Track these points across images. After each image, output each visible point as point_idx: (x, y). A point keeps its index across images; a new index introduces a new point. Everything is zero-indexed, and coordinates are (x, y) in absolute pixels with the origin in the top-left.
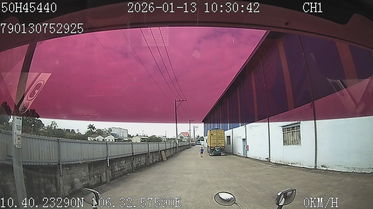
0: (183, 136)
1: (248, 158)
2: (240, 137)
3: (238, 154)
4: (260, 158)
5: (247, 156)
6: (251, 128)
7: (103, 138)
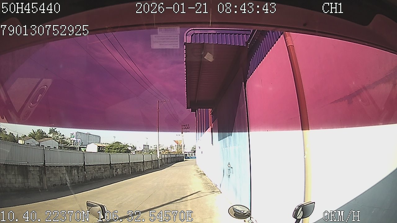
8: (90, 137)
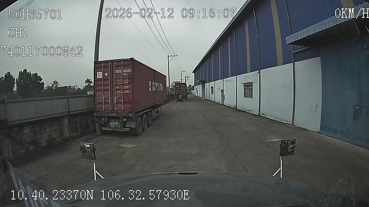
1: (224, 105)
2: (220, 88)
3: (218, 102)
4: (231, 106)
5: (223, 104)
6: (226, 81)
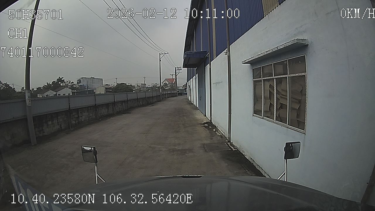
0: (168, 83)
7: (55, 93)
8: (94, 81)
